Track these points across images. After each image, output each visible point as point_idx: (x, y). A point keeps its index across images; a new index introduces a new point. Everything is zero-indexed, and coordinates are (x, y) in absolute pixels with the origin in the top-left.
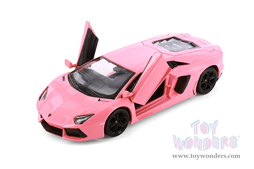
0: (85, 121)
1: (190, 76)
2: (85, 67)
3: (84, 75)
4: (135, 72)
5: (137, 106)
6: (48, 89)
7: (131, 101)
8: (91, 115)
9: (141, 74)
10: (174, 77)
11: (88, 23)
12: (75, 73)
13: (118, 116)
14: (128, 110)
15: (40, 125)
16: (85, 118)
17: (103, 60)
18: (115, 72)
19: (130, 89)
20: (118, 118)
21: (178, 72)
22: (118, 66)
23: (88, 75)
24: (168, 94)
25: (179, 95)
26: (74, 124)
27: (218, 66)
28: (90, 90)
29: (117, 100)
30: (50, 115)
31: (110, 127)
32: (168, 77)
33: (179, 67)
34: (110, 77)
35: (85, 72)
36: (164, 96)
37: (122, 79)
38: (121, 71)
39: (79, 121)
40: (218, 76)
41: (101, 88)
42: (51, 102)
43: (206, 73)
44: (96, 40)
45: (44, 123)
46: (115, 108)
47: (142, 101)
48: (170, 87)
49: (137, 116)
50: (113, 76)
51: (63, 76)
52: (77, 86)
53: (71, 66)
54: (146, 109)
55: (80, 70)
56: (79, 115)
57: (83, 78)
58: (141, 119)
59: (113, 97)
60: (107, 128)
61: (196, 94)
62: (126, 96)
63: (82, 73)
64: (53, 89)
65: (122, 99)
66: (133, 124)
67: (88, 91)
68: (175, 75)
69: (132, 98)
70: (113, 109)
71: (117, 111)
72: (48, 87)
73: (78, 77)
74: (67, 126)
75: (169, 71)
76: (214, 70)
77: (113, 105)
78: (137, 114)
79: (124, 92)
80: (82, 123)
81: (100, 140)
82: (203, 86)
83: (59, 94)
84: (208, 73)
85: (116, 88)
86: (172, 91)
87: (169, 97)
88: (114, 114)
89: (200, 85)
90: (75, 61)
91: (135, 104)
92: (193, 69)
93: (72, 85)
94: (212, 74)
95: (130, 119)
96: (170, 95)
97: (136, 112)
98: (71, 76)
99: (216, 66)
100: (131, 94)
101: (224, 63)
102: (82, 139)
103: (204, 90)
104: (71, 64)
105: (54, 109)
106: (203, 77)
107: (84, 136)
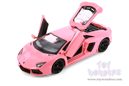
0: (42, 65)
1: (95, 43)
2: (42, 38)
3: (41, 42)
4: (67, 41)
5: (68, 58)
6: (23, 49)
7: (65, 56)
8: (45, 63)
9: (70, 42)
10: (87, 43)
11: (43, 16)
12: (37, 41)
13: (58, 63)
14: (63, 60)
15: (19, 68)
16: (42, 64)
17: (51, 35)
18: (57, 41)
19: (64, 49)
20: (58, 64)
21: (89, 41)
22: (59, 38)
23: (44, 42)
24: (84, 52)
25: (90, 52)
26: (36, 67)
27: (109, 38)
28: (44, 50)
29: (58, 55)
30: (24, 63)
31: (54, 69)
32: (84, 43)
33: (89, 38)
34: (54, 43)
35: (42, 41)
36: (82, 53)
37: (60, 44)
38: (60, 40)
39: (39, 66)
40: (109, 43)
41: (50, 49)
42: (24, 56)
43: (103, 41)
44: (48, 24)
45: (21, 67)
46: (57, 59)
47: (71, 56)
48: (85, 48)
49: (68, 63)
50: (56, 43)
51: (30, 43)
52: (37, 48)
53: (35, 38)
54: (73, 60)
55: (39, 40)
56: (39, 63)
57: (41, 44)
58: (70, 65)
59: (56, 53)
60: (53, 69)
61: (98, 52)
62: (62, 53)
63: (40, 41)
64: (25, 49)
65: (61, 54)
66: (66, 67)
67: (43, 50)
68: (88, 42)
69: (65, 54)
70: (56, 59)
71: (58, 61)
72: (23, 48)
73: (38, 43)
74: (33, 68)
75: (84, 40)
76: (107, 40)
77: (56, 58)
78: (68, 62)
79: (61, 51)
80: (40, 67)
81: (49, 75)
82: (101, 48)
83: (28, 52)
84: (104, 41)
85: (58, 49)
86: (86, 50)
87: (84, 54)
88: (56, 62)
89: (100, 47)
90: (37, 35)
91: (67, 57)
92: (97, 39)
93: (35, 47)
94: (106, 42)
95: (65, 65)
96: (85, 52)
97: (68, 61)
98: (34, 43)
99: (108, 38)
100: (65, 52)
101: (112, 36)
102: (40, 75)
103: (102, 50)
104: (35, 36)
105: (26, 60)
106: (102, 43)
107: (41, 73)
